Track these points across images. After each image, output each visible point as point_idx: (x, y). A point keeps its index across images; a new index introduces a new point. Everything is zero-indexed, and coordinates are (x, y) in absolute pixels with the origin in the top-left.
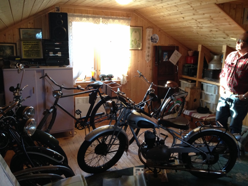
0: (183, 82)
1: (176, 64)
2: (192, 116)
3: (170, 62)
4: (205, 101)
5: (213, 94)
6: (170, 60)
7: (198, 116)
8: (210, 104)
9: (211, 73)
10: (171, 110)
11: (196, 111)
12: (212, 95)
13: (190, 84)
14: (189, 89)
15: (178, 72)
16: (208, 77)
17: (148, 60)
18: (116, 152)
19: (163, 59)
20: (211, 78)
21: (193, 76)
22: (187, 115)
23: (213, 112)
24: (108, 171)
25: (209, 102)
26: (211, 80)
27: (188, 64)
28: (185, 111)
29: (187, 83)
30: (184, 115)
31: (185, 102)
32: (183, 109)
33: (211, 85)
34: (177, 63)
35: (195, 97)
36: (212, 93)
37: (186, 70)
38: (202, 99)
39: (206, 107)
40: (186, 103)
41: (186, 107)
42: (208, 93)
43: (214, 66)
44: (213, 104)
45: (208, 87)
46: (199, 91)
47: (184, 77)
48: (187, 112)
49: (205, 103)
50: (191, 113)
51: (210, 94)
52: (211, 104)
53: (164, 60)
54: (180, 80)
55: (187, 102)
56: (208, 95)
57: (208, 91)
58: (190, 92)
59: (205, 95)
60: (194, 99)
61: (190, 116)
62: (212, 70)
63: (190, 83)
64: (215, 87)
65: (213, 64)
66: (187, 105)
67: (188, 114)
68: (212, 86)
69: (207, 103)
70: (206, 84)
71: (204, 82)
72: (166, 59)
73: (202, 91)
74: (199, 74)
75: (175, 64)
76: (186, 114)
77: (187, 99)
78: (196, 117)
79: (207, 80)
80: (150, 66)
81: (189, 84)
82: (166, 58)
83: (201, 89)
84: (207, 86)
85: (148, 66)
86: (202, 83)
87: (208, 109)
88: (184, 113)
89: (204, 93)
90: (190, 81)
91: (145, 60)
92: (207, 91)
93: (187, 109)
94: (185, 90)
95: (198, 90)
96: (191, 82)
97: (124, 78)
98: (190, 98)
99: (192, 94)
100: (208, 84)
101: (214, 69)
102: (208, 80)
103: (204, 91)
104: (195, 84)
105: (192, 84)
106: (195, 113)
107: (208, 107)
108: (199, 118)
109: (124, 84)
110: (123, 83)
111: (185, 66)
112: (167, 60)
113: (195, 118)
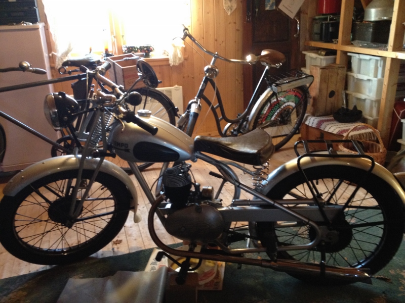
0: (310, 55)
1: (295, 16)
2: (322, 128)
3: (280, 13)
4: (354, 94)
5: (371, 77)
6: (281, 7)
7: (333, 128)
8: (365, 100)
9: (371, 30)
10: (274, 116)
11: (332, 118)
12: (369, 80)
13: (324, 59)
14: (318, 69)
15: (299, 35)
16: (363, 40)
17: (231, 8)
18: (110, 216)
19: (264, 6)
20: (369, 42)
21: (329, 41)
22: (312, 127)
23: (371, 118)
24: (93, 258)
25: (363, 97)
26: (369, 47)
27: (323, 15)
28: (309, 118)
29: (316, 58)
30: (307, 126)
31: (309, 99)
32: (306, 115)
33: (368, 57)
34: (299, 14)
35: (332, 88)
36: (368, 75)
37: (316, 29)
38: (347, 92)
39: (355, 107)
40: (311, 101)
41: (311, 111)
42: (360, 76)
43: (376, 12)
44: (372, 101)
45: (363, 63)
46: (342, 72)
47: (313, 44)
48: (312, 121)
49: (355, 100)
50: (320, 123)
51: (365, 78)
52: (367, 101)
53: (268, 8)
54: (304, 52)
55: (315, 99)
56: (361, 80)
57: (362, 71)
58: (321, 75)
59: (355, 81)
60: (329, 92)
61: (318, 128)
62: (371, 22)
63: (322, 57)
64: (377, 61)
65: (375, 7)
66: (314, 105)
67: (314, 126)
68: (370, 59)
69: (359, 99)
70: (357, 55)
71: (354, 51)
72: (271, 6)
73: (349, 73)
74: (343, 33)
75: (292, 16)
76: (310, 125)
77: (314, 92)
78: (330, 131)
79: (360, 47)
80: (235, 23)
81: (321, 59)
82: (271, 3)
83: (346, 68)
84: (360, 60)
85: (230, 23)
86: (349, 54)
87: (360, 112)
88: (307, 123)
89: (353, 77)
90: (323, 53)
91: (223, 9)
92: (359, 72)
93: (313, 115)
94: (311, 72)
95: (340, 71)
96: (326, 55)
97: (176, 51)
98: (320, 90)
99: (324, 79)
100: (362, 57)
101: (377, 19)
102: (363, 47)
103: (353, 72)
104: (335, 59)
105: (326, 59)
106: (330, 122)
107: (359, 109)
108: (335, 132)
109: (177, 64)
110: (174, 61)
111: (316, 19)
112: (274, 8)
113: (328, 132)
